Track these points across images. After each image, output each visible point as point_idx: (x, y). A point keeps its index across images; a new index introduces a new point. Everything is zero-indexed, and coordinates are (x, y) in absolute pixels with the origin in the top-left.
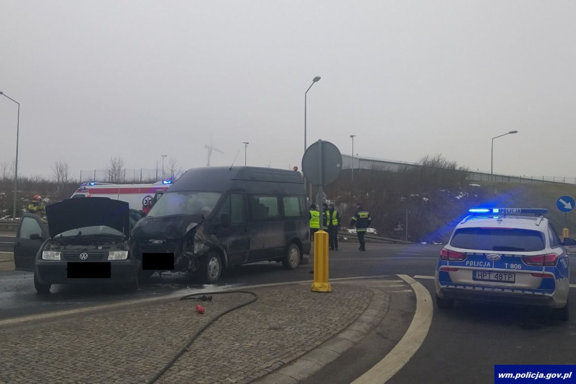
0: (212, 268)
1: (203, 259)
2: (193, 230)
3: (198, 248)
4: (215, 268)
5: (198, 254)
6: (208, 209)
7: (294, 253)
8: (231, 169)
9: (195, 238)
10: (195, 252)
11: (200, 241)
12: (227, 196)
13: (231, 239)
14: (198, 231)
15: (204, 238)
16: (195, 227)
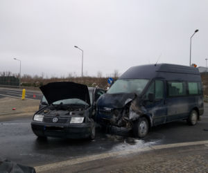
0: (142, 128)
1: (135, 122)
2: (129, 104)
3: (132, 115)
4: (144, 128)
5: (132, 119)
6: (140, 90)
7: (194, 116)
8: (155, 65)
9: (130, 109)
10: (130, 118)
11: (133, 111)
12: (152, 81)
13: (155, 109)
14: (132, 104)
15: (136, 109)
16: (131, 101)
